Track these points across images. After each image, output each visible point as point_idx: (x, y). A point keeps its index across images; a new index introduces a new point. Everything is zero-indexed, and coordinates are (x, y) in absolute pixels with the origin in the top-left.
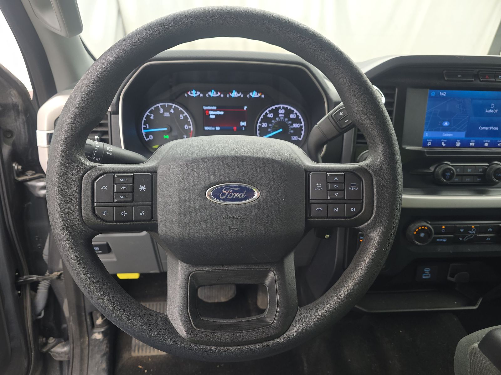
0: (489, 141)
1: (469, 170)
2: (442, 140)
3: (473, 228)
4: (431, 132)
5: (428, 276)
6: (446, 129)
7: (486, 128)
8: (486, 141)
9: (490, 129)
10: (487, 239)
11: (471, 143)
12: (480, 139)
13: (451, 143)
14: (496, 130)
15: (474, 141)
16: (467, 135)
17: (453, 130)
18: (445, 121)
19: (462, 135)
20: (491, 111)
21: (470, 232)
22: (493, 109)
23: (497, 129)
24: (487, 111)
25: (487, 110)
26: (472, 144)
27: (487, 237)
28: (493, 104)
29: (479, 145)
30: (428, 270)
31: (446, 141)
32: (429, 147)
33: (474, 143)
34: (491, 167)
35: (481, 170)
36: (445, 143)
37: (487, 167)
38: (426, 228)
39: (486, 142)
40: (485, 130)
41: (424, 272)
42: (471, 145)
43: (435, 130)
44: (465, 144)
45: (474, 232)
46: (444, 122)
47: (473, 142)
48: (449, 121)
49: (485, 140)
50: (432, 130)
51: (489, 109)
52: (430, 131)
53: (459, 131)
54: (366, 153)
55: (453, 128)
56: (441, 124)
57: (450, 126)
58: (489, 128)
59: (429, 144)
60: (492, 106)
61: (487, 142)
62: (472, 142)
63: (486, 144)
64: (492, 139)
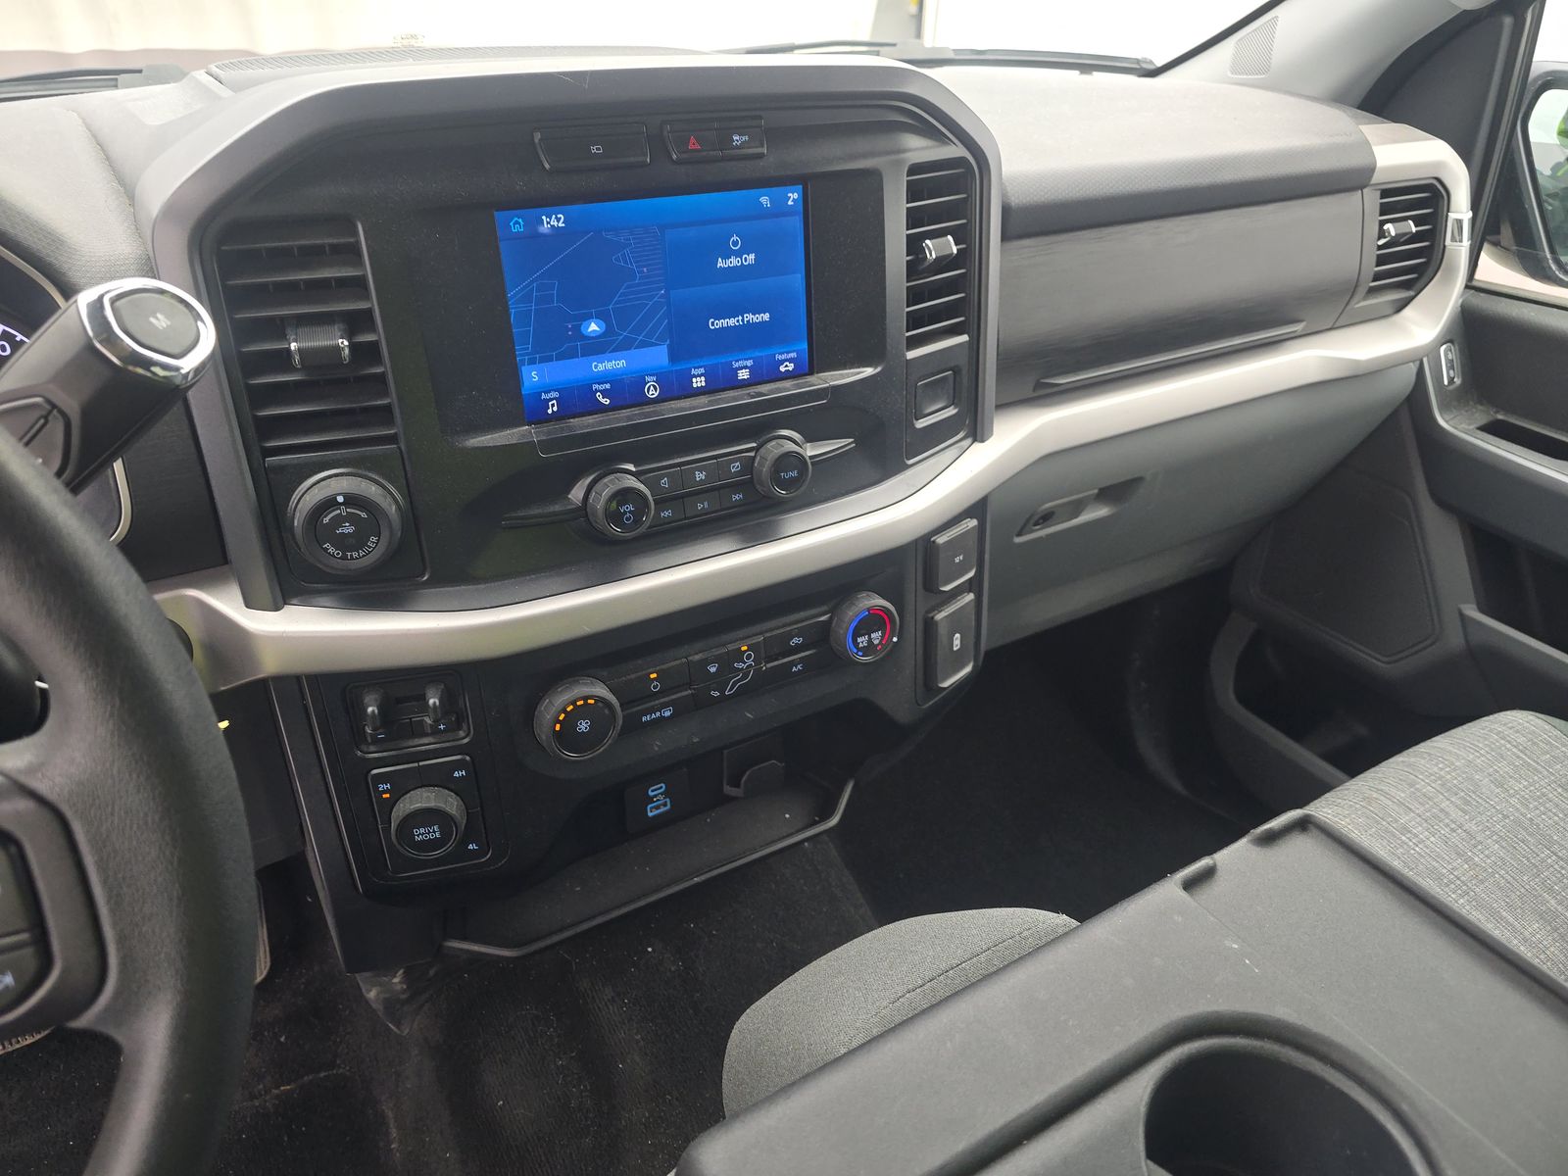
0: (749, 363)
1: (700, 476)
2: (595, 387)
3: (745, 651)
4: (546, 366)
5: (665, 805)
6: (598, 347)
7: (732, 322)
8: (741, 363)
9: (743, 320)
10: (794, 669)
11: (694, 380)
12: (723, 359)
13: (627, 392)
14: (763, 323)
15: (702, 370)
16: (673, 357)
17: (625, 346)
18: (589, 317)
19: (658, 356)
20: (734, 262)
21: (741, 665)
22: (738, 254)
23: (766, 317)
24: (720, 263)
25: (720, 259)
26: (699, 382)
27: (793, 663)
28: (735, 238)
29: (723, 381)
30: (661, 787)
31: (608, 386)
32: (556, 417)
33: (703, 378)
34: (762, 450)
35: (735, 467)
36: (605, 394)
37: (752, 454)
38: (591, 701)
39: (741, 368)
40: (729, 328)
41: (651, 800)
42: (695, 385)
43: (561, 357)
44: (676, 388)
45: (750, 662)
46: (585, 324)
47: (700, 376)
48: (600, 316)
49: (737, 361)
50: (549, 359)
51: (726, 257)
52: (543, 360)
53: (644, 344)
54: (318, 482)
55: (621, 337)
56: (577, 329)
57: (609, 331)
58: (740, 318)
59: (553, 408)
60: (735, 243)
61: (746, 367)
62: (696, 377)
63: (744, 375)
64: (758, 354)
